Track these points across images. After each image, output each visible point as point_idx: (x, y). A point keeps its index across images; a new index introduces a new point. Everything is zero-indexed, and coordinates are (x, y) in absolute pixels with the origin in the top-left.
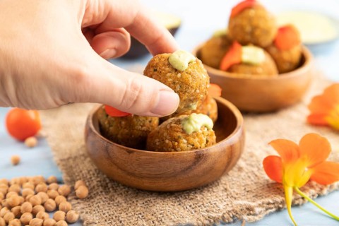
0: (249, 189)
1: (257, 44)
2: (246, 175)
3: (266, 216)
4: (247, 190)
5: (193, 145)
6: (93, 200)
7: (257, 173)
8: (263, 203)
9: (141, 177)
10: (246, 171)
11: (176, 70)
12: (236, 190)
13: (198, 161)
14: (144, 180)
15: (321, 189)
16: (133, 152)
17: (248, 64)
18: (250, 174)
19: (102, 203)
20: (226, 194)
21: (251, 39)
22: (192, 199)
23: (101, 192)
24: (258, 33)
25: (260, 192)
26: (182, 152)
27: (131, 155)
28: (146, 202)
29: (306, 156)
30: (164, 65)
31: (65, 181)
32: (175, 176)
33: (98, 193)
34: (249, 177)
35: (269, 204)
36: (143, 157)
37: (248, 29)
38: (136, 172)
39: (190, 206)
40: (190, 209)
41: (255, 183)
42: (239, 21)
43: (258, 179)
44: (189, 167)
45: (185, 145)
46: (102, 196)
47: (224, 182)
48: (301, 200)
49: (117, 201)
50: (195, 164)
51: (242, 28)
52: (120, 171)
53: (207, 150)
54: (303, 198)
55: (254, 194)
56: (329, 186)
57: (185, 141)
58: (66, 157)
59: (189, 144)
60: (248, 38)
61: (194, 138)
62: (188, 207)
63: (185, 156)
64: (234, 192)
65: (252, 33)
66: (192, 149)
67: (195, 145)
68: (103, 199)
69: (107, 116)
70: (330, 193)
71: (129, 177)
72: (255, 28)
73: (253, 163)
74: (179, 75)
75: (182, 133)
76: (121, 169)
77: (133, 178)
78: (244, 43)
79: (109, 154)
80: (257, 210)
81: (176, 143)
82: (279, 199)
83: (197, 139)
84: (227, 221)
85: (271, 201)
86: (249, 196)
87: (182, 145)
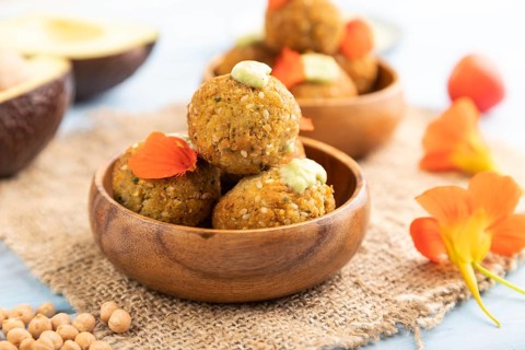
0: (394, 278)
1: (319, 50)
2: (376, 258)
3: (447, 315)
4: (391, 279)
5: (309, 212)
6: (141, 333)
7: (391, 252)
8: (435, 296)
9: (230, 278)
10: (374, 251)
11: (253, 89)
12: (374, 283)
13: (323, 237)
14: (233, 284)
15: (508, 263)
16: (212, 234)
17: (315, 83)
18: (381, 255)
19: (161, 335)
20: (360, 290)
21: (311, 43)
22: (313, 306)
23: (150, 316)
24: (321, 31)
25: (414, 279)
26: (293, 226)
27: (210, 239)
28: (237, 322)
29: (482, 211)
30: (230, 86)
31: (76, 308)
32: (288, 269)
33: (144, 319)
34: (383, 260)
35: (443, 295)
36: (232, 242)
37: (305, 26)
38: (220, 271)
39: (315, 318)
40: (317, 322)
41: (397, 268)
42: (288, 15)
43: (398, 260)
44: (311, 250)
45: (296, 213)
46: (155, 324)
47: (347, 273)
48: (486, 283)
49: (184, 329)
50: (318, 242)
51: (295, 25)
52: (187, 274)
53: (334, 217)
54: (487, 280)
55: (406, 285)
56: (516, 255)
57: (296, 206)
58: (54, 268)
59: (302, 210)
60: (305, 41)
61: (308, 199)
62: (312, 320)
63: (303, 230)
64: (372, 285)
65: (312, 34)
66: (307, 218)
67: (312, 211)
68: (160, 327)
69: (136, 181)
70: (519, 267)
71: (204, 282)
72: (315, 24)
73: (377, 238)
74: (261, 95)
75: (289, 192)
76: (190, 269)
77: (213, 282)
78: (301, 50)
79: (163, 245)
80: (432, 307)
81: (282, 212)
82: (456, 284)
83: (312, 201)
84: (389, 333)
85: (447, 291)
86: (400, 289)
87: (291, 213)
